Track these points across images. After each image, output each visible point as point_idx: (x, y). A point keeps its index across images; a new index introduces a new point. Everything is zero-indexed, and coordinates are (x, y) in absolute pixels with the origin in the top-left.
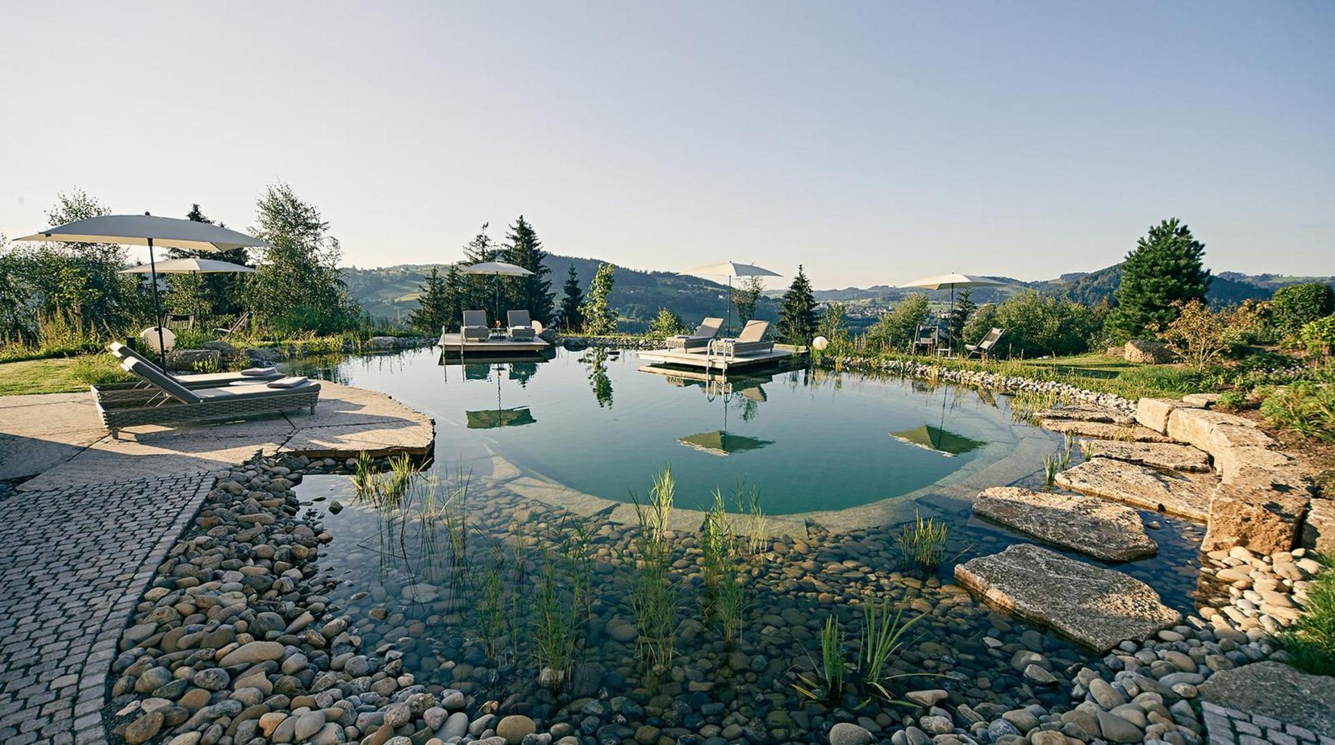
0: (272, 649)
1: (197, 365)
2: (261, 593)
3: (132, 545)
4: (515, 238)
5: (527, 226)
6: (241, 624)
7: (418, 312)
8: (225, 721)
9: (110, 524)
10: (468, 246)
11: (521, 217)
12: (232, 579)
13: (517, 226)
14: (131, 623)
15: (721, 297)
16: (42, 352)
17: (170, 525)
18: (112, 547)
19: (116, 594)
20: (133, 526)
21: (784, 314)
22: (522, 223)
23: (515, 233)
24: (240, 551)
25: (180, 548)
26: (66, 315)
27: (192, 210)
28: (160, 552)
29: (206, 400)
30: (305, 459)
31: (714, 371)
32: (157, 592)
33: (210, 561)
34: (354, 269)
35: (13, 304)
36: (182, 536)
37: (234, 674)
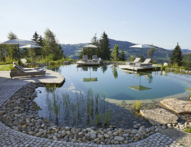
0: (20, 108)
1: (29, 66)
2: (23, 102)
3: (8, 94)
4: (102, 37)
5: (106, 34)
6: (18, 105)
7: (80, 55)
8: (11, 114)
9: (6, 91)
10: (92, 39)
11: (104, 32)
12: (19, 99)
13: (103, 34)
14: (4, 103)
15: (159, 51)
16: (6, 63)
17: (14, 92)
18: (5, 94)
19: (4, 100)
20: (9, 91)
21: (172, 56)
22: (104, 33)
23: (103, 36)
24: (22, 96)
25: (14, 95)
26: (9, 56)
27: (35, 33)
28: (11, 95)
29: (26, 73)
30: (39, 84)
31: (134, 70)
32: (9, 100)
33: (17, 97)
34: (70, 44)
35: (3, 53)
36: (15, 93)
37: (14, 110)
